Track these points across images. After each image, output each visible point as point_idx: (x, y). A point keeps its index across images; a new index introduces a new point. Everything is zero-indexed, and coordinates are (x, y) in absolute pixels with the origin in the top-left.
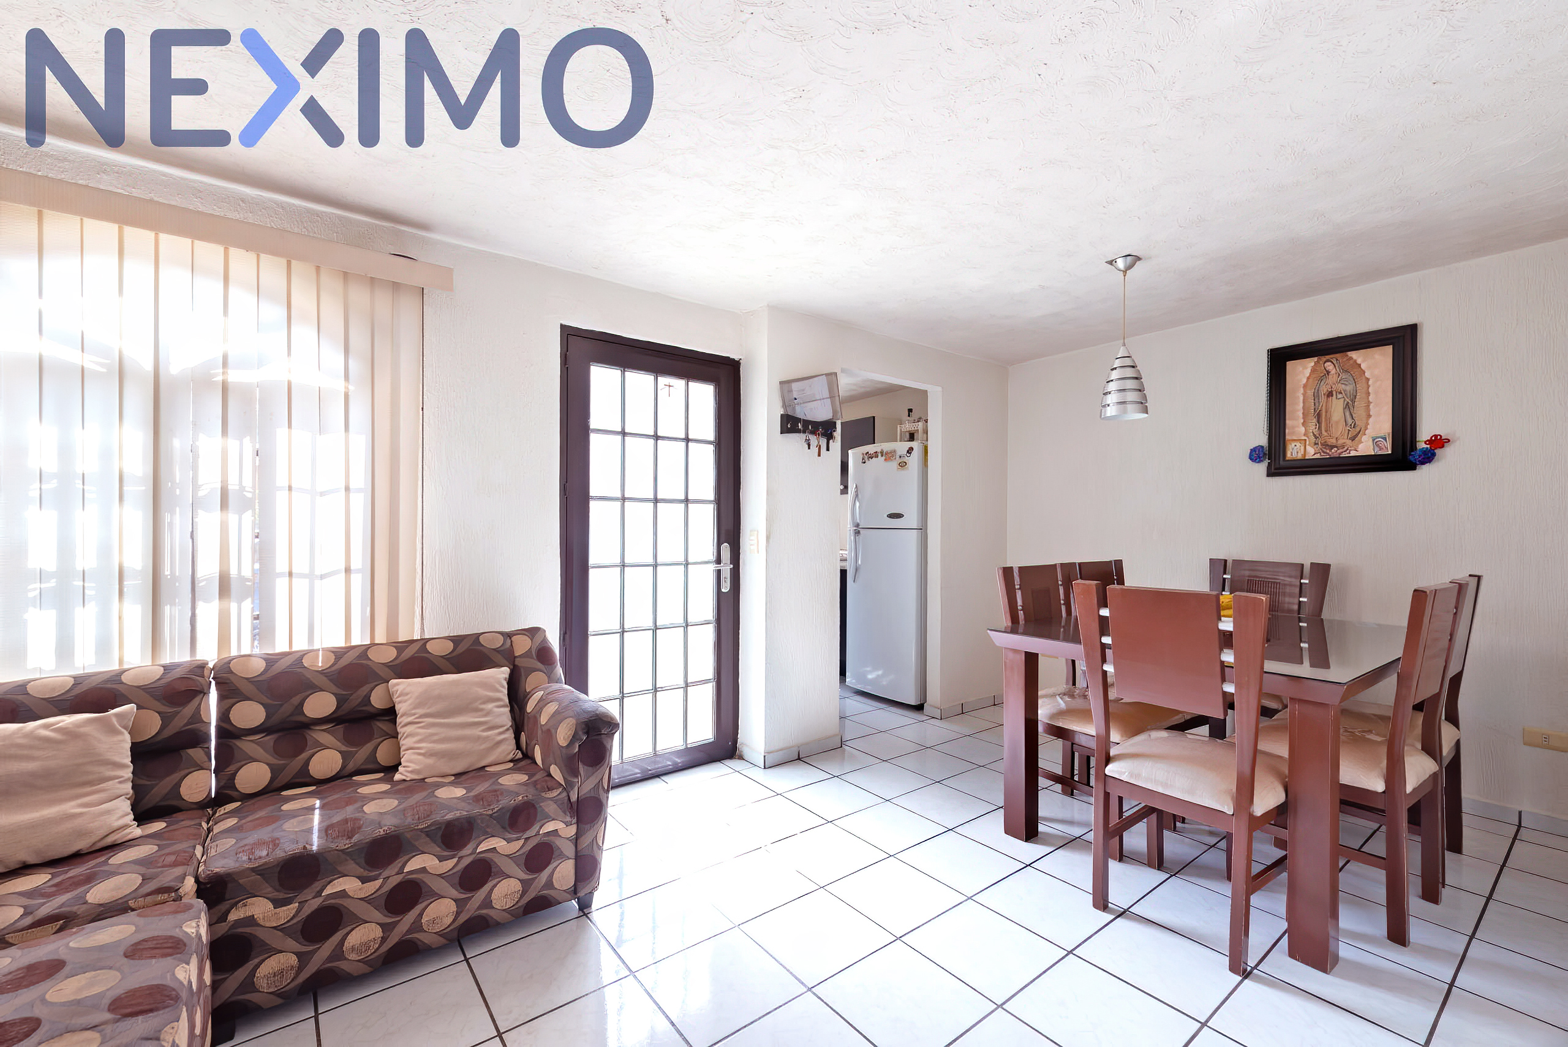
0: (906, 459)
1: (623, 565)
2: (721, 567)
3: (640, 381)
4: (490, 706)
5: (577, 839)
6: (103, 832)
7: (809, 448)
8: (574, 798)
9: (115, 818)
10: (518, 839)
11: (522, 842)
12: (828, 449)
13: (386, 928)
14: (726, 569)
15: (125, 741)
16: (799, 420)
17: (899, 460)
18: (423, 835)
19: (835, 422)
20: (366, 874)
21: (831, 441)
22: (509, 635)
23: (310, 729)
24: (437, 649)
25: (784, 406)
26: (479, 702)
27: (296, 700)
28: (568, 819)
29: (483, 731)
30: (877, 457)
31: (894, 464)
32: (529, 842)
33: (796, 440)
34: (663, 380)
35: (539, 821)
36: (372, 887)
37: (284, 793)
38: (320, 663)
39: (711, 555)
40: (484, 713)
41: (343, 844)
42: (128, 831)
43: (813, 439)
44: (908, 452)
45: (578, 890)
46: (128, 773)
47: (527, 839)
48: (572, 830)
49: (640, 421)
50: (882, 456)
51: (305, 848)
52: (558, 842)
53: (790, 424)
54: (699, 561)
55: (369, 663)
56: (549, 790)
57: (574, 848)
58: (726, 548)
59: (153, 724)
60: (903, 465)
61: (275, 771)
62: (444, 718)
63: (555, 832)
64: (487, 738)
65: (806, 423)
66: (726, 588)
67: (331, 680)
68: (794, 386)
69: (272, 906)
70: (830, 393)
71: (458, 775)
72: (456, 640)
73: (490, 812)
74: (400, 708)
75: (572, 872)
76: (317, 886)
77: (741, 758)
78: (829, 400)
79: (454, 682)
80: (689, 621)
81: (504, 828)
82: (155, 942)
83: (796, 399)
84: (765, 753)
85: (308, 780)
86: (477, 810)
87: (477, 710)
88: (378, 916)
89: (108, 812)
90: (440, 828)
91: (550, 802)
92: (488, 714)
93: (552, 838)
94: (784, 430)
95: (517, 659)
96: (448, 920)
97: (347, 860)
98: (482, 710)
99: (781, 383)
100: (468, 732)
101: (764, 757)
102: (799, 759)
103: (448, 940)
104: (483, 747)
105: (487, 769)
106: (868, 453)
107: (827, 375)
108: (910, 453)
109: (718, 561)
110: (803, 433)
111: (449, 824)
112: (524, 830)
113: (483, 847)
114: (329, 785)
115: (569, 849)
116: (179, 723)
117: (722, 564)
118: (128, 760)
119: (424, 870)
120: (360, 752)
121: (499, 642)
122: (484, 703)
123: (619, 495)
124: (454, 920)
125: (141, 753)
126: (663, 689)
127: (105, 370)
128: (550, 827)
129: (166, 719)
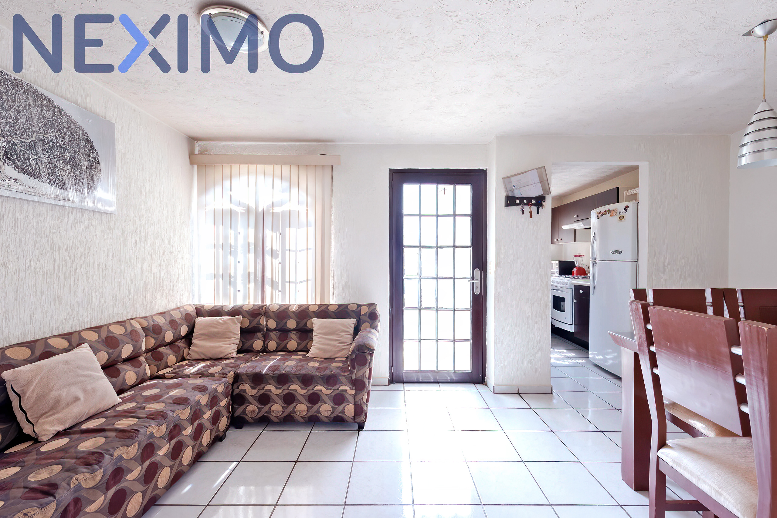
0: (624, 214)
1: (420, 278)
2: (475, 281)
3: (429, 189)
4: (344, 334)
5: (355, 396)
6: (226, 353)
7: (523, 214)
8: (353, 378)
9: (230, 350)
10: (330, 389)
11: (332, 391)
12: (538, 213)
13: (284, 408)
14: (477, 282)
15: (239, 326)
16: (516, 198)
17: (619, 215)
18: (296, 377)
19: (545, 196)
20: (277, 386)
21: (541, 209)
22: (359, 306)
23: (290, 332)
24: (331, 308)
25: (507, 191)
26: (339, 331)
27: (285, 321)
28: (351, 386)
29: (338, 343)
30: (606, 214)
31: (616, 218)
32: (335, 391)
33: (516, 209)
34: (441, 187)
35: (339, 384)
36: (280, 391)
37: (277, 353)
38: (294, 309)
39: (469, 274)
40: (340, 336)
41: (271, 373)
42: (232, 354)
43: (527, 208)
44: (625, 209)
45: (355, 419)
46: (238, 336)
47: (334, 390)
48: (353, 392)
49: (429, 208)
50: (609, 213)
51: (261, 371)
52: (347, 395)
53: (510, 201)
54: (462, 277)
55: (308, 311)
56: (344, 372)
57: (354, 400)
58: (477, 271)
59: (247, 324)
60: (622, 218)
61: (278, 345)
62: (326, 336)
63: (346, 391)
64: (338, 346)
65: (521, 199)
66: (477, 292)
67: (295, 315)
68: (512, 178)
69: (250, 388)
70: (540, 180)
71: (325, 359)
72: (340, 306)
73: (319, 375)
74: (314, 329)
75: (353, 410)
76: (263, 385)
77: (486, 385)
78: (540, 183)
79: (332, 322)
80: (456, 308)
81: (324, 383)
82: (201, 387)
83: (514, 186)
84: (494, 385)
85: (286, 350)
86: (316, 373)
87: (338, 335)
88: (281, 402)
89: (229, 347)
90: (301, 376)
91: (343, 377)
92: (342, 337)
93: (344, 393)
94: (507, 205)
95: (361, 316)
96: (305, 413)
97: (271, 379)
98: (340, 335)
99: (503, 178)
100: (332, 342)
101: (494, 387)
102: (518, 393)
103: (305, 421)
104: (337, 349)
105: (336, 359)
106: (601, 212)
107: (537, 169)
108: (627, 210)
109: (473, 278)
110: (519, 205)
111: (305, 375)
112: (333, 386)
113: (317, 388)
114: (291, 353)
115: (351, 400)
116: (254, 324)
117: (475, 280)
118: (239, 333)
119: (296, 391)
120: (303, 343)
121: (355, 308)
122: (341, 332)
123: (418, 244)
124: (306, 414)
125: (243, 331)
126: (441, 340)
127: (244, 212)
128: (343, 388)
129: (251, 322)
